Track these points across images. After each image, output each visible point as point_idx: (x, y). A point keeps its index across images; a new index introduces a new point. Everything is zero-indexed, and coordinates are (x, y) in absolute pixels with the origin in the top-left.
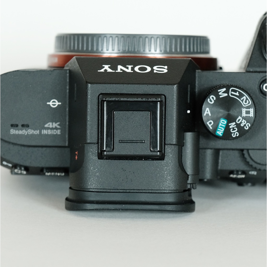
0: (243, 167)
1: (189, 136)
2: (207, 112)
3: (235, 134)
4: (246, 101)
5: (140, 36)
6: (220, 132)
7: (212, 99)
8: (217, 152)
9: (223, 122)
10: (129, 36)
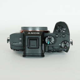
0: (53, 49)
1: (43, 44)
2: (46, 40)
3: (51, 44)
4: (53, 38)
5: (35, 27)
6: (48, 44)
7: (47, 38)
8: (48, 47)
9: (49, 42)
10: (33, 27)
